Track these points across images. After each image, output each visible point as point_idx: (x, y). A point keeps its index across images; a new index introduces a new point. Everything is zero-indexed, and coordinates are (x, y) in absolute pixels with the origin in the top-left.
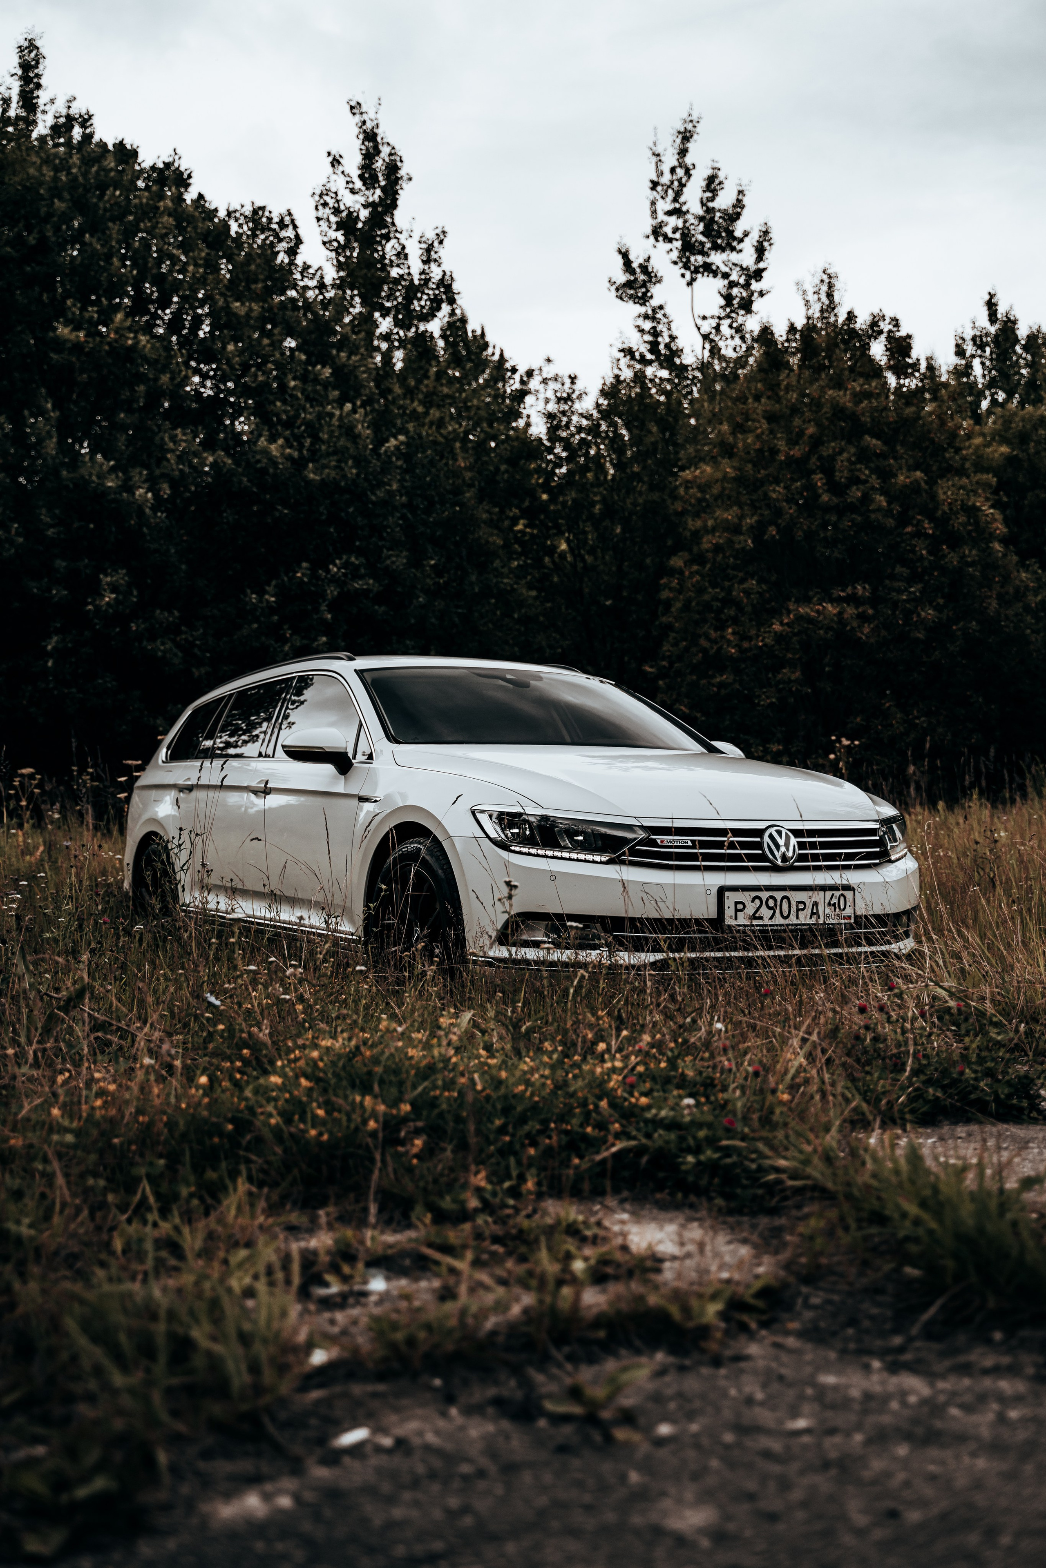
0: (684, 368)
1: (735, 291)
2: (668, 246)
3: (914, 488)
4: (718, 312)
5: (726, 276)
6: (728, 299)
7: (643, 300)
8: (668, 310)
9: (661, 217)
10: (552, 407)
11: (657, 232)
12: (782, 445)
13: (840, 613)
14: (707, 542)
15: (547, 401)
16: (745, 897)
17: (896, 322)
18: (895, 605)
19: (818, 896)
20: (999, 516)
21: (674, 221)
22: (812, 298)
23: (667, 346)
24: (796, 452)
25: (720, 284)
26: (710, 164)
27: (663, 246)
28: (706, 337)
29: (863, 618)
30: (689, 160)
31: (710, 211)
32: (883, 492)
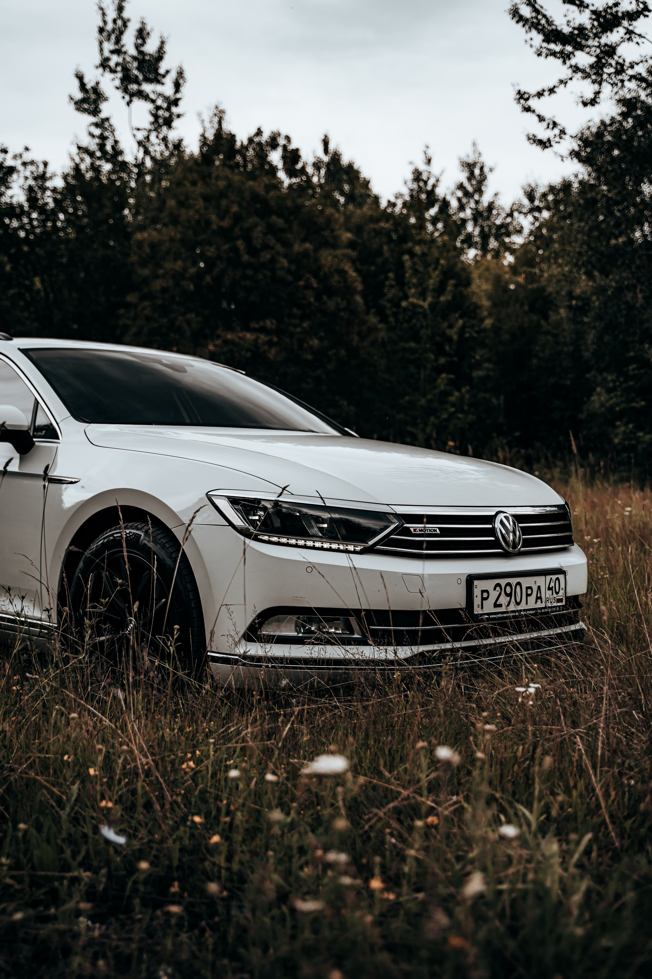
0: (124, 164)
1: (161, 112)
2: (112, 76)
3: (305, 254)
4: (148, 126)
5: (153, 101)
6: (156, 117)
7: (95, 112)
8: (112, 121)
9: (106, 54)
10: (31, 182)
11: (104, 64)
12: (214, 217)
13: (256, 340)
14: (157, 285)
15: (26, 178)
16: (489, 585)
17: (288, 138)
18: (292, 335)
19: (541, 581)
20: (359, 279)
21: (115, 59)
22: (207, 125)
23: (113, 148)
24: (226, 223)
25: (150, 106)
26: (139, 20)
27: (109, 76)
28: (140, 143)
29: (270, 343)
30: (125, 15)
31: (141, 53)
32: (286, 256)
